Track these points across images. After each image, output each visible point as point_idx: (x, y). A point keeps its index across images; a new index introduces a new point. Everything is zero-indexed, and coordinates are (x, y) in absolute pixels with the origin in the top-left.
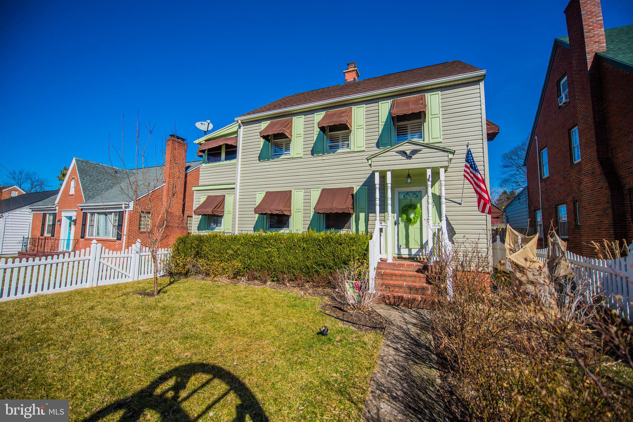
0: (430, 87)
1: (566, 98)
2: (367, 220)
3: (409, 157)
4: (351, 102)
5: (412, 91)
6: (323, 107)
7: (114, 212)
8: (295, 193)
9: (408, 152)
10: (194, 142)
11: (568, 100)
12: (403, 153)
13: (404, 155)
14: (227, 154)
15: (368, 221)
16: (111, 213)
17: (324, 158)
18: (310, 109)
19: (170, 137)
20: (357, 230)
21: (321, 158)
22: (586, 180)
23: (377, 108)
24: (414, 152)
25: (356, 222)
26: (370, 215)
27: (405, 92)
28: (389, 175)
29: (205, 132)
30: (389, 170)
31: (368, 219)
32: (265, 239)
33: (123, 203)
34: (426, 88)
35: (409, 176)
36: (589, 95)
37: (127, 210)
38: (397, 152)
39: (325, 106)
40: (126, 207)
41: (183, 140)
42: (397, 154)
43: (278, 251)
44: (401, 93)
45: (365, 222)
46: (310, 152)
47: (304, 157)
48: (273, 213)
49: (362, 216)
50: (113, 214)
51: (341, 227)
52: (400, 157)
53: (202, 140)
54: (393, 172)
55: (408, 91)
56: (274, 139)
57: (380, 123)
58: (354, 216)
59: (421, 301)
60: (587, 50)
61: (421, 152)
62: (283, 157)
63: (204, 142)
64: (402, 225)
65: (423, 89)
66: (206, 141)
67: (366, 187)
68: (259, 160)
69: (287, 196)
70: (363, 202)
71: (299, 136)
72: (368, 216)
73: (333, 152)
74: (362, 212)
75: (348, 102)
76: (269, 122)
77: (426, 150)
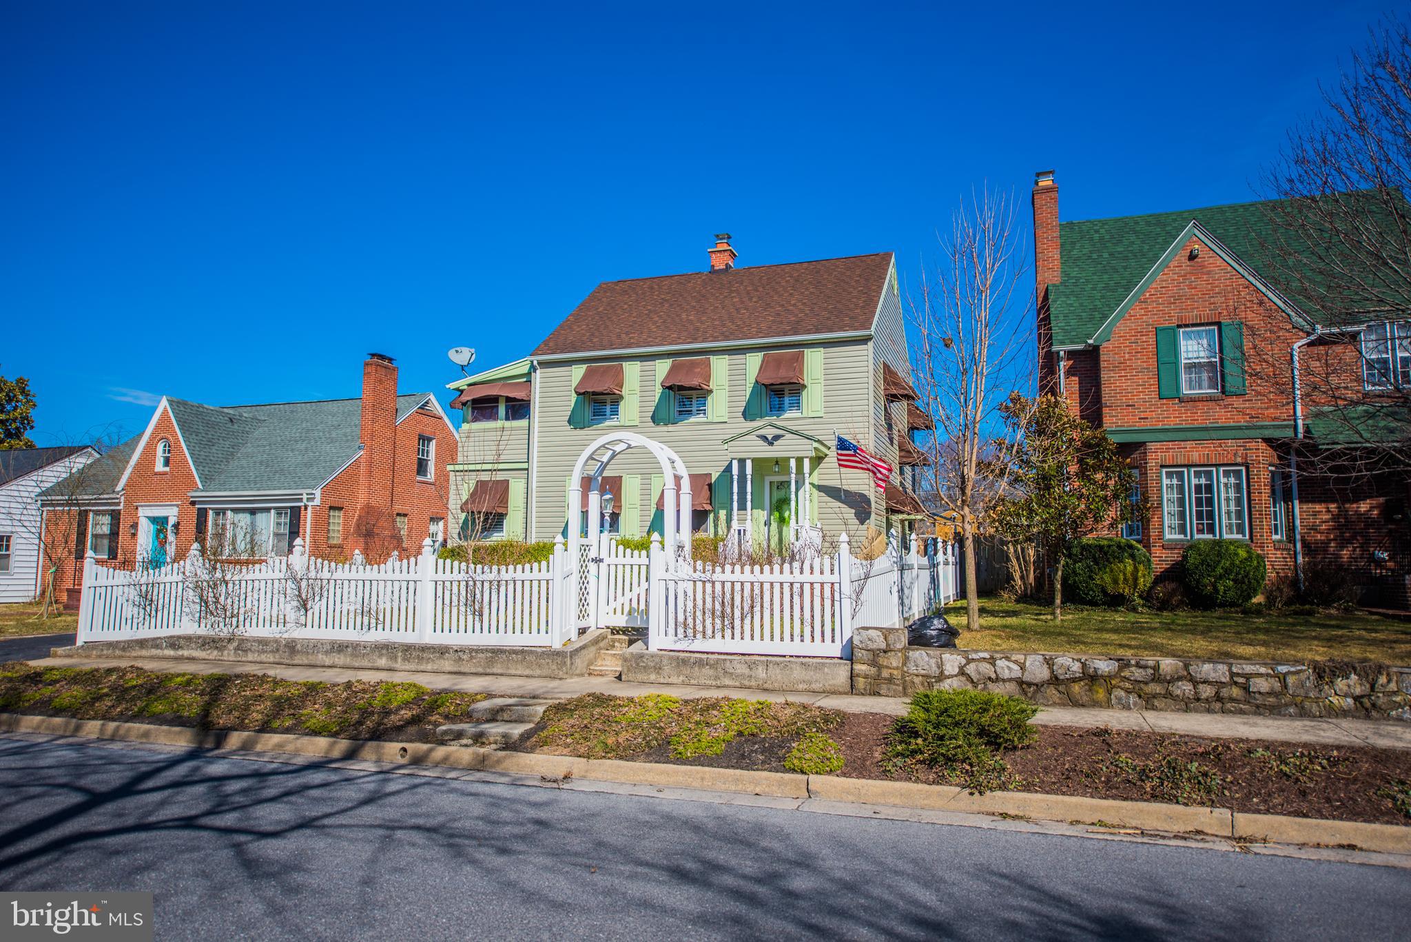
0: (810, 342)
2: (729, 520)
3: (771, 444)
4: (710, 350)
5: (788, 343)
6: (668, 352)
7: (275, 508)
8: (628, 479)
9: (770, 437)
10: (447, 386)
12: (764, 438)
13: (765, 440)
14: (509, 410)
16: (268, 510)
17: (669, 429)
18: (650, 354)
19: (370, 356)
20: (716, 533)
21: (666, 429)
23: (743, 361)
24: (777, 438)
25: (714, 522)
27: (779, 344)
28: (749, 464)
29: (463, 367)
30: (749, 458)
31: (731, 518)
33: (304, 491)
34: (805, 342)
35: (777, 463)
37: (310, 504)
38: (758, 436)
39: (673, 352)
40: (308, 499)
42: (757, 438)
44: (775, 345)
45: (727, 523)
46: (650, 419)
47: (641, 425)
49: (724, 514)
50: (273, 511)
52: (762, 443)
53: (462, 383)
54: (753, 460)
56: (593, 395)
57: (748, 385)
58: (712, 516)
60: (1039, 278)
61: (784, 438)
62: (607, 423)
63: (466, 387)
64: (774, 526)
65: (802, 343)
66: (470, 385)
67: (724, 478)
68: (570, 426)
70: (724, 494)
71: (633, 392)
72: (731, 515)
73: (684, 422)
74: (723, 508)
75: (704, 350)
76: (585, 366)
77: (789, 436)
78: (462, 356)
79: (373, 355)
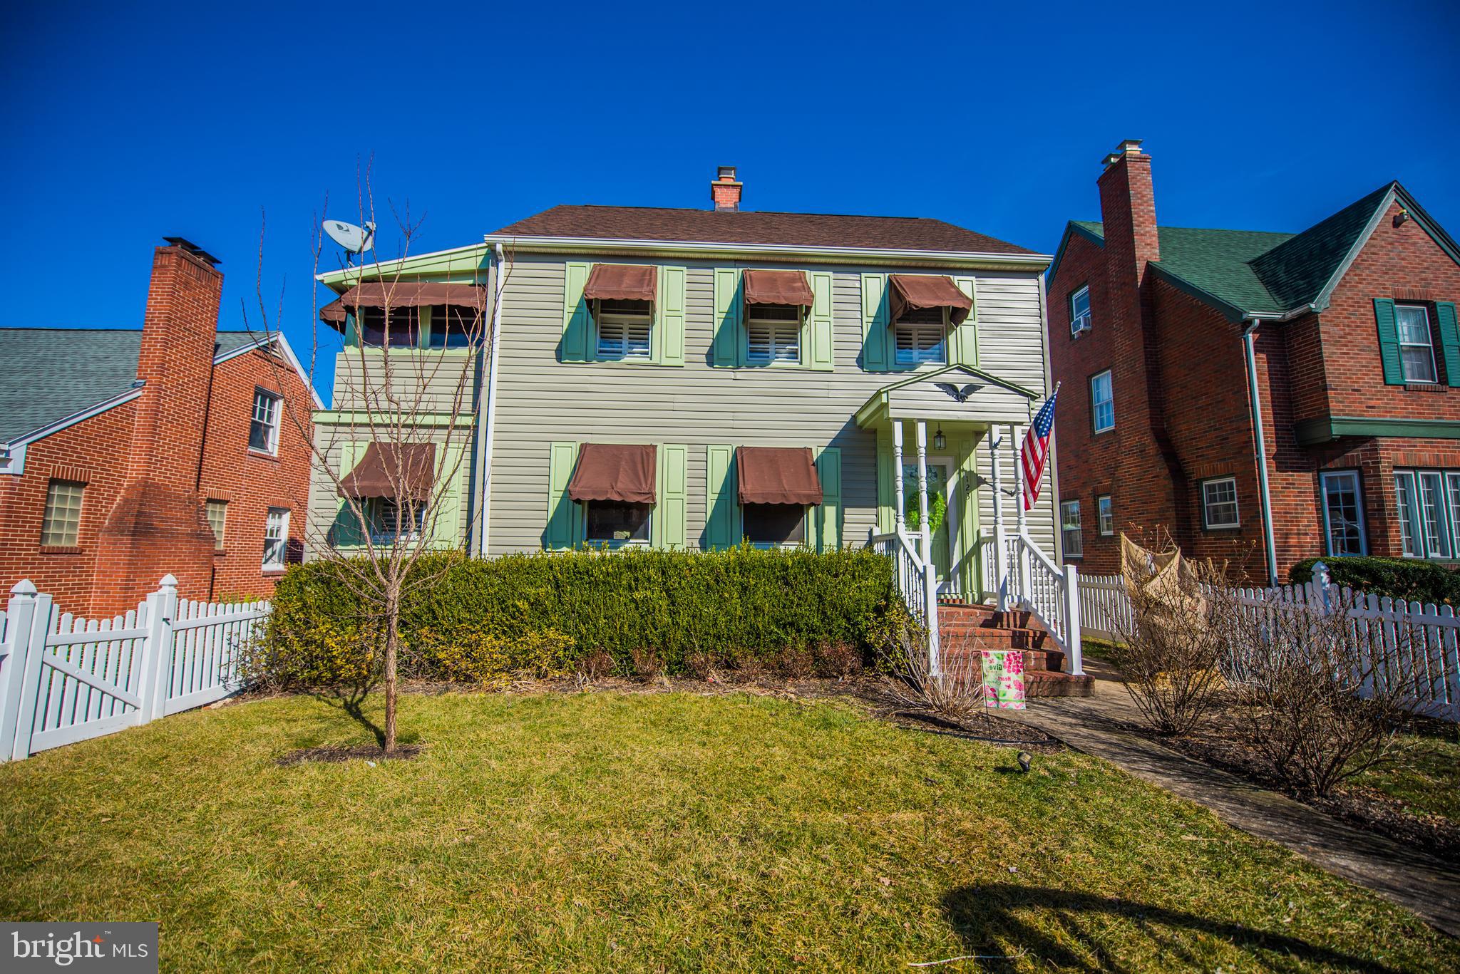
0: (958, 265)
1: (1085, 325)
2: (840, 522)
3: (961, 397)
4: (803, 259)
5: (927, 264)
6: (737, 257)
8: (666, 451)
9: (960, 387)
10: (319, 277)
11: (1088, 328)
12: (950, 388)
13: (951, 392)
14: (437, 328)
15: (843, 523)
17: (739, 376)
18: (704, 256)
19: (168, 243)
20: (819, 541)
21: (732, 375)
22: (1128, 461)
23: (857, 284)
24: (971, 389)
25: (817, 525)
26: (847, 510)
27: (913, 264)
28: (921, 428)
29: (349, 253)
30: (921, 420)
31: (843, 519)
32: (629, 567)
34: (952, 265)
35: (940, 434)
36: (1138, 326)
38: (939, 385)
39: (744, 257)
41: (213, 261)
42: (938, 389)
43: (669, 596)
44: (907, 263)
45: (837, 526)
46: (703, 358)
47: (687, 366)
48: (628, 500)
49: (830, 512)
51: (781, 538)
52: (944, 396)
53: (351, 275)
55: (920, 264)
56: (602, 312)
57: (865, 318)
58: (812, 511)
59: (1032, 683)
60: (1138, 254)
61: (981, 391)
62: (627, 359)
63: (352, 282)
65: (947, 265)
66: (365, 280)
67: (838, 450)
68: (559, 359)
69: (643, 459)
70: (833, 482)
71: (673, 313)
72: (843, 514)
73: (762, 367)
74: (830, 504)
75: (796, 259)
76: (589, 266)
77: (989, 387)
78: (351, 236)
79: (173, 241)
